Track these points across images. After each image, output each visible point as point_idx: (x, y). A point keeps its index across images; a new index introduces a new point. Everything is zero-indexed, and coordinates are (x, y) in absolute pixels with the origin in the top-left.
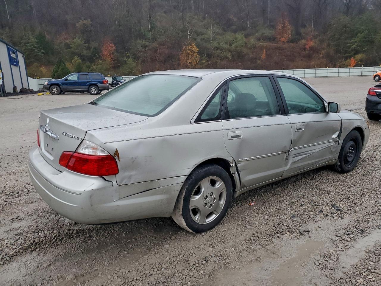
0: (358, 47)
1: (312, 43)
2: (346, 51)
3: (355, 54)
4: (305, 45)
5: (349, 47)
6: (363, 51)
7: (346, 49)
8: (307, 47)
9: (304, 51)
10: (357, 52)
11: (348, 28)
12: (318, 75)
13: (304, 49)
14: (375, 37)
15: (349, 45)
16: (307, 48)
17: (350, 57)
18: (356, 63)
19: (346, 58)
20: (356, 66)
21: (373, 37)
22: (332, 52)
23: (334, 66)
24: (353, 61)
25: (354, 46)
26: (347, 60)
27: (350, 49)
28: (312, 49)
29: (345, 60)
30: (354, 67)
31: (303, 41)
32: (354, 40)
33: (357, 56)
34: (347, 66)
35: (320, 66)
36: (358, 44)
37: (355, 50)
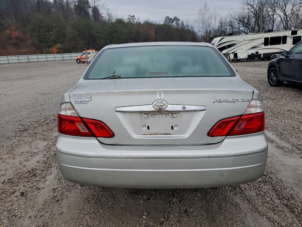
0: (55, 38)
1: (16, 33)
2: (47, 41)
3: (54, 44)
4: (11, 34)
5: (49, 39)
6: (59, 42)
7: (47, 40)
8: (13, 36)
9: (10, 39)
10: (55, 43)
11: (44, 23)
12: (30, 60)
13: (11, 38)
14: (65, 32)
15: (48, 37)
16: (13, 38)
17: (52, 46)
18: (57, 50)
19: (49, 47)
20: (58, 53)
21: (64, 32)
22: (37, 42)
23: (42, 53)
24: (54, 49)
25: (52, 38)
26: (50, 48)
27: (49, 40)
28: (17, 38)
29: (49, 49)
30: (57, 53)
31: (8, 31)
32: (51, 33)
33: (56, 45)
34: (51, 53)
35: (31, 53)
36: (55, 36)
37: (54, 41)
